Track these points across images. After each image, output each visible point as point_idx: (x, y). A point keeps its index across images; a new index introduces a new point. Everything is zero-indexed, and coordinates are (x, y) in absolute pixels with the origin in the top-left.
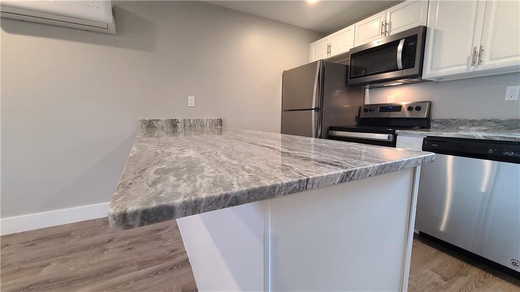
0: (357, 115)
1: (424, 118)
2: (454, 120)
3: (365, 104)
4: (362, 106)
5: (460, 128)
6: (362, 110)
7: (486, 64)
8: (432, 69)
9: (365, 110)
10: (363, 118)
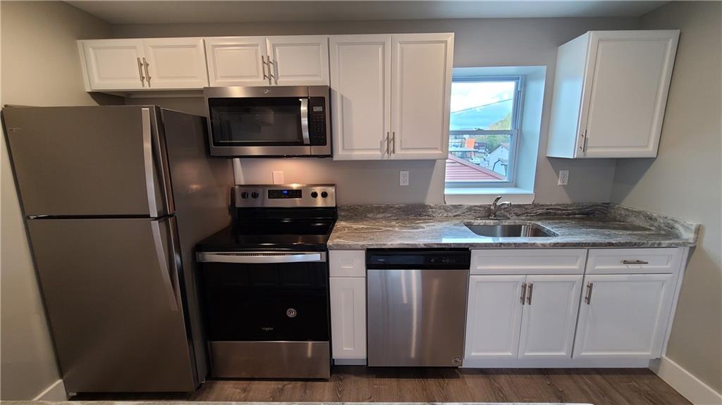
1: (331, 207)
3: (237, 183)
4: (237, 188)
6: (238, 195)
8: (345, 150)
9: (244, 195)
10: (240, 208)
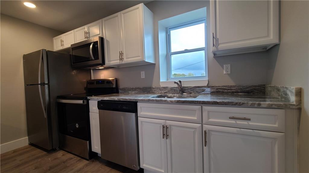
0: (86, 86)
1: (114, 87)
2: (126, 88)
3: (92, 79)
4: (90, 81)
5: (130, 92)
6: (88, 83)
8: (108, 61)
10: (89, 88)
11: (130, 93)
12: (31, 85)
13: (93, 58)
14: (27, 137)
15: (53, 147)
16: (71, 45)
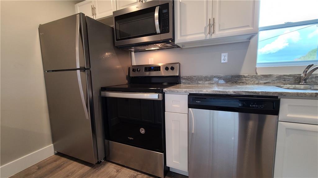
0: (127, 74)
1: (177, 76)
2: (195, 76)
3: (133, 65)
4: (131, 67)
5: (200, 82)
6: (131, 70)
7: (217, 33)
8: (181, 36)
9: (134, 70)
10: (132, 77)
11: (200, 84)
12: (53, 71)
13: (158, 30)
14: (52, 145)
15: (98, 159)
16: (114, 12)
